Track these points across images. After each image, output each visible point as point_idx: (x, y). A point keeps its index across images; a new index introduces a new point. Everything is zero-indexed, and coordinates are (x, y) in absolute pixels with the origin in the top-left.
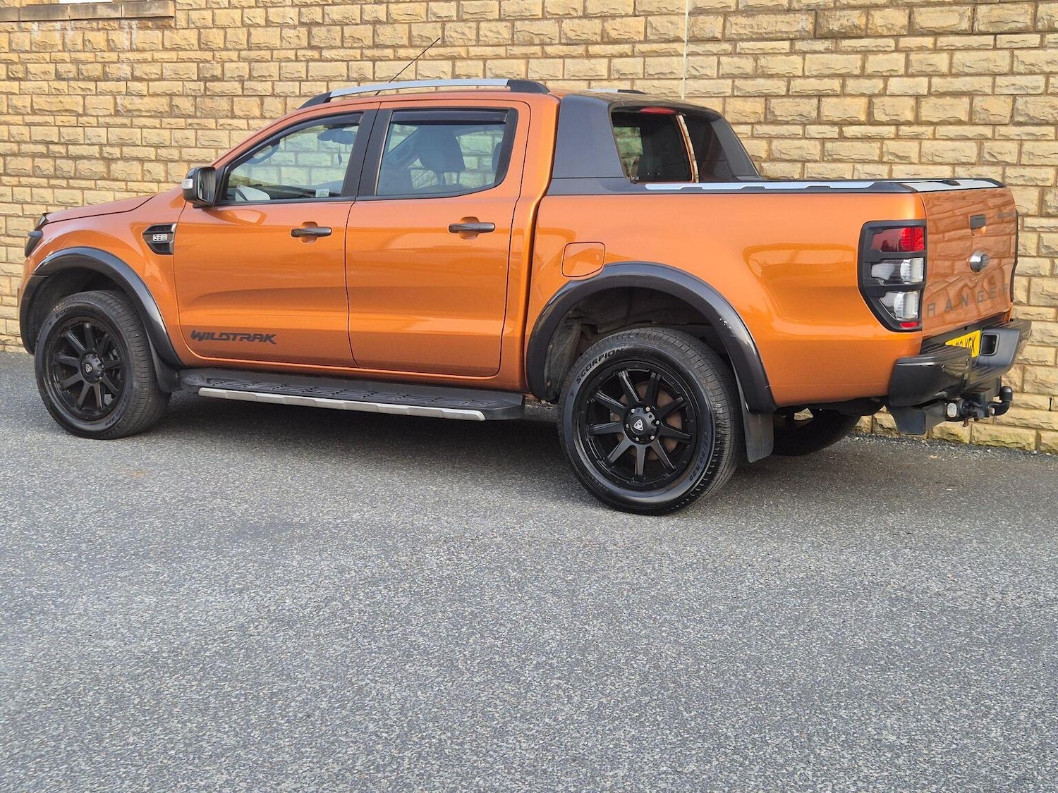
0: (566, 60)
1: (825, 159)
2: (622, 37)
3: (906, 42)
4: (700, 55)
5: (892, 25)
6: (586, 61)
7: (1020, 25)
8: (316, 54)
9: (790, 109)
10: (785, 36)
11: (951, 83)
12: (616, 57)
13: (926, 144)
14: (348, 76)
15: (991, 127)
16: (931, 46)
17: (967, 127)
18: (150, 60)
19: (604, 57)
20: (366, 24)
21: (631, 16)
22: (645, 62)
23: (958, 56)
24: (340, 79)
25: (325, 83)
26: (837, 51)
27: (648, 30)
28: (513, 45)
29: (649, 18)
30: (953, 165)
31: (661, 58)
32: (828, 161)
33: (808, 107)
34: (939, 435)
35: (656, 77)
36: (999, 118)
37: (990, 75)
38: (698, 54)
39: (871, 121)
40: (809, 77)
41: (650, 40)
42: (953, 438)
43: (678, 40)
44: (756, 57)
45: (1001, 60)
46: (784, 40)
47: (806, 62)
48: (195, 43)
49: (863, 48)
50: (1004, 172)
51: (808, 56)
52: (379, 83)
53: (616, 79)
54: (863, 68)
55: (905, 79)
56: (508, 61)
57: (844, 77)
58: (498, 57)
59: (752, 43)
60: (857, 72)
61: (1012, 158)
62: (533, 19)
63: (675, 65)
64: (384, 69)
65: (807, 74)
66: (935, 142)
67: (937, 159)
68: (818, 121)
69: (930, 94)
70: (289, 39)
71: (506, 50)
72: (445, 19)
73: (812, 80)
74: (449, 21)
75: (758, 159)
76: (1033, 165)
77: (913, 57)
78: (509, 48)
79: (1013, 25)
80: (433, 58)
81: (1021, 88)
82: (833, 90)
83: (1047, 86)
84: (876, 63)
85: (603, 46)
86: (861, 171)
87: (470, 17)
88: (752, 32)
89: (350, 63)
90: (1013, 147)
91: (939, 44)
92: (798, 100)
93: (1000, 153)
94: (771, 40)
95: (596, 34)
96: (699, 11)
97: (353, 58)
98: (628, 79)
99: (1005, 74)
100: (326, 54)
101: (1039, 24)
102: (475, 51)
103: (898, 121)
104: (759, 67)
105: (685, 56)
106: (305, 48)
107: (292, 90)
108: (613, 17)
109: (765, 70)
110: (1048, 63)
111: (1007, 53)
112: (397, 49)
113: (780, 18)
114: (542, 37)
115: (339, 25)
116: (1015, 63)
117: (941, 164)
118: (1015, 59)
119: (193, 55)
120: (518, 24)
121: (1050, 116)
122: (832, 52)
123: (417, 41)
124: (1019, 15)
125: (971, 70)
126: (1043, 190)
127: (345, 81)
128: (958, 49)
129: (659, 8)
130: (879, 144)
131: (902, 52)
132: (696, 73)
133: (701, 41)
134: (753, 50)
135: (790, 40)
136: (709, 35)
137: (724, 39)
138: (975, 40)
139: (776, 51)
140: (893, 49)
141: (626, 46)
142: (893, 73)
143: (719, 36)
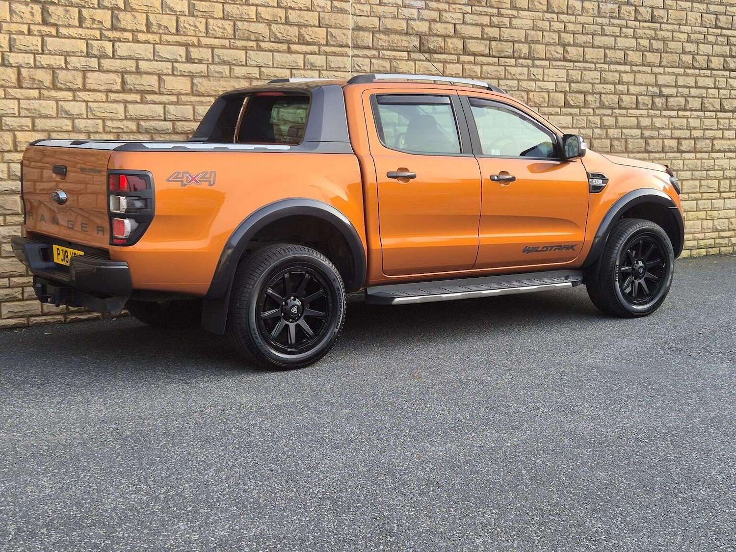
0: (274, 53)
2: (313, 40)
3: (462, 58)
4: (360, 57)
5: (457, 48)
6: (288, 55)
7: (508, 54)
8: (53, 31)
10: (405, 49)
12: (308, 54)
14: (87, 53)
16: (473, 62)
19: (300, 53)
20: (104, 9)
21: (316, 27)
22: (327, 58)
23: (485, 67)
24: (80, 54)
25: (64, 57)
26: (431, 60)
27: (329, 37)
28: (235, 38)
29: (329, 29)
31: (337, 57)
35: (334, 69)
37: (497, 79)
38: (358, 56)
41: (330, 44)
43: (347, 46)
44: (391, 60)
45: (501, 71)
46: (404, 51)
47: (416, 66)
49: (443, 60)
51: (417, 62)
52: (119, 60)
53: (308, 69)
54: (444, 71)
56: (231, 51)
58: (224, 47)
59: (389, 52)
62: (249, 21)
63: (346, 62)
64: (123, 49)
70: (22, 14)
71: (230, 41)
72: (178, 13)
74: (182, 15)
77: (465, 66)
78: (232, 41)
79: (506, 54)
80: (169, 43)
81: (510, 86)
83: (518, 87)
84: (450, 69)
85: (299, 46)
87: (200, 13)
88: (389, 45)
89: (89, 41)
91: (476, 61)
94: (398, 51)
95: (296, 37)
96: (358, 28)
97: (92, 37)
98: (316, 70)
99: (503, 79)
100: (63, 31)
101: (515, 54)
102: (205, 41)
104: (392, 67)
105: (351, 56)
106: (39, 24)
107: (26, 62)
108: (306, 26)
109: (397, 69)
110: (520, 74)
111: (503, 68)
112: (136, 34)
113: (403, 38)
114: (256, 35)
115: (75, 7)
116: (507, 73)
120: (239, 23)
122: (429, 61)
123: (155, 28)
124: (509, 48)
125: (490, 76)
127: (84, 57)
128: (484, 64)
129: (336, 23)
131: (461, 63)
132: (358, 68)
133: (360, 48)
134: (390, 56)
135: (408, 52)
136: (365, 44)
137: (374, 48)
138: (490, 60)
139: (401, 58)
140: (457, 61)
141: (315, 47)
142: (457, 75)
143: (371, 45)
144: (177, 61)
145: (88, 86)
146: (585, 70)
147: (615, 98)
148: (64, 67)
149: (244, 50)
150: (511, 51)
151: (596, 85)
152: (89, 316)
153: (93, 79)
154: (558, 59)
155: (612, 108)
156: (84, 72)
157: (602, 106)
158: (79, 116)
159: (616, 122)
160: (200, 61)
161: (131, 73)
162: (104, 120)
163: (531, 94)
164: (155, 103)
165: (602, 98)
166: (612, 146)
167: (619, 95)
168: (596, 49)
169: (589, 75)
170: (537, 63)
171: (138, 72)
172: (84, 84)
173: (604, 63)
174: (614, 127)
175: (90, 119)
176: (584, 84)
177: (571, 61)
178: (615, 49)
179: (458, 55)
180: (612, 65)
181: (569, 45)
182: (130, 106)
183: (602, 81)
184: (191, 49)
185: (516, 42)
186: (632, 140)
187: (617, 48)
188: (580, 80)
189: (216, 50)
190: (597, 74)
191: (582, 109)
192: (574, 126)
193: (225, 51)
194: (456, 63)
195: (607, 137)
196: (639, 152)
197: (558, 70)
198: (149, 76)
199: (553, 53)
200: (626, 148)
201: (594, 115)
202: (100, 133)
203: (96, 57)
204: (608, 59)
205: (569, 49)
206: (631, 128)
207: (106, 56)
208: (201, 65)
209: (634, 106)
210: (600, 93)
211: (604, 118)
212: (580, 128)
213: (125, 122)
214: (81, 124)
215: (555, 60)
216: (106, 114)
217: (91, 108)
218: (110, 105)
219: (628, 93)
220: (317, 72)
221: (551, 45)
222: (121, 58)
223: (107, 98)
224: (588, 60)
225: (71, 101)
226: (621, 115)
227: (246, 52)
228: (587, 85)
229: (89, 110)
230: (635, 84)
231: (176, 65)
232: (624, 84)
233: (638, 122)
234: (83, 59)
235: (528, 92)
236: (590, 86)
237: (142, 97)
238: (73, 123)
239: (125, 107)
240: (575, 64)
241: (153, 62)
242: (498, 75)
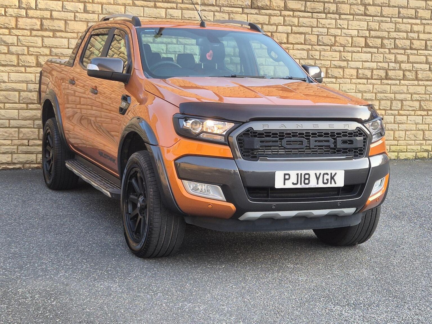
0: (145, 8)
3: (284, 13)
4: (207, 11)
5: (279, 6)
6: (155, 9)
7: (320, 10)
10: (240, 6)
11: (299, 29)
12: (169, 8)
13: (291, 51)
14: (19, 6)
15: (311, 46)
16: (292, 15)
17: (304, 46)
19: (164, 8)
22: (182, 11)
23: (301, 19)
24: (14, 7)
25: (4, 9)
26: (259, 14)
31: (190, 11)
35: (187, 19)
36: (314, 43)
37: (311, 27)
38: (205, 11)
41: (184, 3)
43: (197, 4)
44: (229, 14)
45: (314, 22)
46: (239, 8)
47: (248, 17)
49: (269, 14)
50: (315, 62)
51: (249, 15)
52: (39, 11)
53: (169, 18)
54: (269, 21)
55: (283, 26)
56: (115, 6)
57: (262, 24)
59: (227, 8)
60: (267, 23)
61: (318, 57)
63: (196, 15)
66: (294, 51)
69: (292, 33)
76: (324, 60)
77: (286, 18)
79: (318, 10)
83: (327, 33)
84: (274, 20)
85: (163, 3)
88: (228, 4)
90: (318, 53)
91: (294, 15)
93: (315, 55)
94: (235, 7)
98: (174, 19)
99: (315, 27)
101: (325, 10)
103: (281, 42)
104: (230, 18)
105: (200, 11)
109: (233, 19)
110: (328, 24)
116: (318, 24)
117: (296, 59)
118: (318, 22)
121: (329, 43)
122: (258, 14)
124: (320, 7)
125: (305, 25)
126: (327, 69)
127: (17, 8)
128: (300, 17)
131: (282, 16)
133: (207, 5)
134: (228, 11)
135: (242, 8)
136: (210, 3)
137: (216, 5)
138: (306, 14)
139: (237, 12)
140: (279, 15)
141: (174, 4)
142: (279, 24)
143: (214, 4)
144: (77, 12)
145: (19, 26)
146: (382, 22)
147: (408, 42)
148: (4, 15)
149: (123, 5)
150: (322, 8)
151: (391, 33)
152: (14, 166)
153: (22, 22)
154: (360, 14)
155: (405, 49)
156: (17, 18)
157: (396, 47)
158: (13, 44)
159: (408, 59)
160: (93, 12)
161: (46, 19)
162: (28, 47)
163: (338, 38)
164: (62, 38)
165: (396, 42)
166: (404, 75)
167: (411, 40)
168: (391, 8)
169: (384, 26)
170: (343, 16)
171: (52, 18)
172: (16, 25)
173: (399, 17)
174: (406, 62)
175: (19, 46)
176: (381, 32)
177: (370, 16)
178: (407, 8)
179: (281, 11)
180: (405, 19)
181: (369, 5)
182: (45, 39)
183: (397, 30)
184: (88, 5)
185: (326, 2)
186: (421, 72)
187: (409, 7)
188: (378, 29)
189: (104, 5)
190: (392, 26)
191: (380, 49)
192: (373, 60)
193: (110, 6)
194: (279, 16)
195: (400, 69)
196: (427, 80)
197: (360, 22)
198: (59, 21)
199: (356, 10)
200: (417, 77)
201: (389, 53)
202: (25, 55)
203: (24, 9)
204: (401, 15)
205: (369, 7)
206: (421, 63)
207: (31, 9)
208: (94, 15)
209: (423, 48)
210: (395, 39)
211: (398, 56)
212: (378, 62)
213: (42, 49)
214: (13, 49)
215: (358, 15)
216: (30, 44)
217: (20, 40)
218: (33, 38)
219: (419, 39)
221: (354, 4)
222: (41, 10)
223: (31, 34)
224: (385, 15)
225: (8, 35)
226: (412, 54)
227: (125, 7)
228: (384, 32)
229: (19, 41)
230: (424, 33)
231: (77, 14)
232: (415, 33)
233: (427, 59)
234: (16, 10)
235: (335, 36)
236: (387, 33)
237: (54, 33)
238: (8, 48)
239: (43, 40)
240: (374, 18)
241: (62, 12)
242: (312, 24)
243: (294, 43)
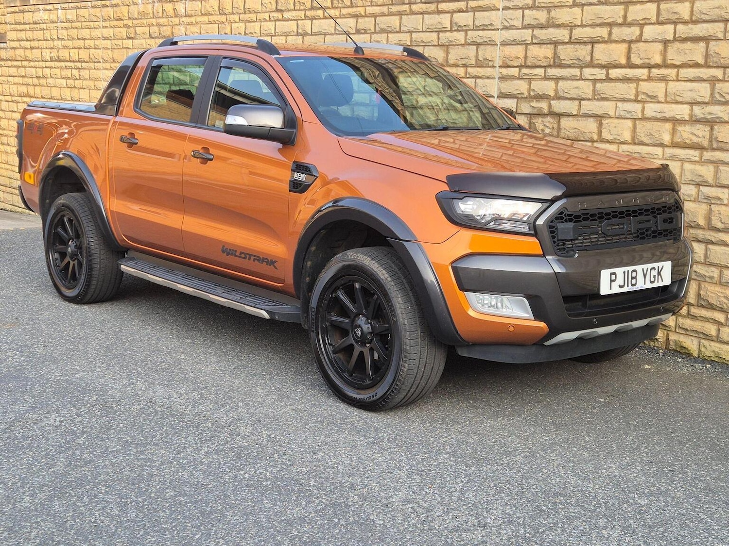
0: (425, 16)
1: (596, 98)
4: (511, 9)
6: (437, 16)
8: (280, 16)
9: (571, 54)
11: (691, 29)
12: (456, 12)
13: (671, 85)
14: (297, 32)
15: (722, 69)
17: (703, 70)
18: (194, 22)
19: (448, 12)
22: (474, 15)
24: (293, 34)
25: (285, 38)
28: (392, 4)
30: (691, 104)
32: (598, 100)
33: (583, 52)
34: (674, 347)
35: (481, 28)
37: (722, 21)
39: (630, 65)
40: (585, 26)
42: (684, 351)
44: (549, 9)
47: (584, 13)
48: (217, 9)
51: (586, 7)
53: (455, 31)
54: (625, 17)
55: (657, 26)
56: (389, 17)
57: (611, 25)
58: (383, 15)
60: (620, 21)
63: (493, 18)
64: (317, 26)
65: (584, 23)
66: (678, 83)
67: (679, 99)
68: (591, 65)
69: (675, 39)
71: (388, 9)
73: (587, 29)
75: (548, 97)
77: (663, 6)
78: (390, 7)
80: (346, 17)
82: (602, 37)
84: (635, 12)
86: (621, 109)
89: (299, 22)
92: (577, 46)
93: (728, 93)
97: (300, 18)
98: (463, 30)
100: (285, 15)
102: (369, 10)
103: (649, 64)
104: (550, 18)
105: (501, 10)
106: (274, 11)
109: (555, 21)
112: (325, 10)
117: (682, 103)
119: (215, 18)
122: (603, 4)
125: (707, 18)
127: (296, 35)
130: (635, 85)
132: (507, 24)
139: (563, 4)
144: (349, 33)
160: (365, 32)
189: (377, 18)
203: (302, 36)
207: (306, 34)
208: (366, 35)
220: (463, 33)
222: (315, 34)
227: (401, 18)
241: (335, 36)
242: (723, 14)
243: (678, 63)
